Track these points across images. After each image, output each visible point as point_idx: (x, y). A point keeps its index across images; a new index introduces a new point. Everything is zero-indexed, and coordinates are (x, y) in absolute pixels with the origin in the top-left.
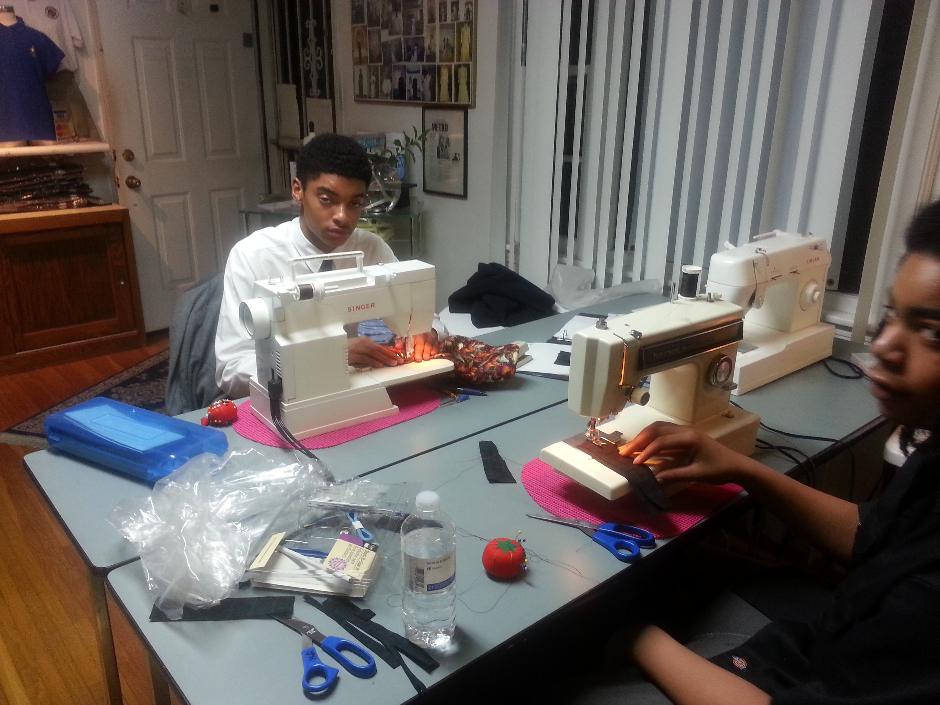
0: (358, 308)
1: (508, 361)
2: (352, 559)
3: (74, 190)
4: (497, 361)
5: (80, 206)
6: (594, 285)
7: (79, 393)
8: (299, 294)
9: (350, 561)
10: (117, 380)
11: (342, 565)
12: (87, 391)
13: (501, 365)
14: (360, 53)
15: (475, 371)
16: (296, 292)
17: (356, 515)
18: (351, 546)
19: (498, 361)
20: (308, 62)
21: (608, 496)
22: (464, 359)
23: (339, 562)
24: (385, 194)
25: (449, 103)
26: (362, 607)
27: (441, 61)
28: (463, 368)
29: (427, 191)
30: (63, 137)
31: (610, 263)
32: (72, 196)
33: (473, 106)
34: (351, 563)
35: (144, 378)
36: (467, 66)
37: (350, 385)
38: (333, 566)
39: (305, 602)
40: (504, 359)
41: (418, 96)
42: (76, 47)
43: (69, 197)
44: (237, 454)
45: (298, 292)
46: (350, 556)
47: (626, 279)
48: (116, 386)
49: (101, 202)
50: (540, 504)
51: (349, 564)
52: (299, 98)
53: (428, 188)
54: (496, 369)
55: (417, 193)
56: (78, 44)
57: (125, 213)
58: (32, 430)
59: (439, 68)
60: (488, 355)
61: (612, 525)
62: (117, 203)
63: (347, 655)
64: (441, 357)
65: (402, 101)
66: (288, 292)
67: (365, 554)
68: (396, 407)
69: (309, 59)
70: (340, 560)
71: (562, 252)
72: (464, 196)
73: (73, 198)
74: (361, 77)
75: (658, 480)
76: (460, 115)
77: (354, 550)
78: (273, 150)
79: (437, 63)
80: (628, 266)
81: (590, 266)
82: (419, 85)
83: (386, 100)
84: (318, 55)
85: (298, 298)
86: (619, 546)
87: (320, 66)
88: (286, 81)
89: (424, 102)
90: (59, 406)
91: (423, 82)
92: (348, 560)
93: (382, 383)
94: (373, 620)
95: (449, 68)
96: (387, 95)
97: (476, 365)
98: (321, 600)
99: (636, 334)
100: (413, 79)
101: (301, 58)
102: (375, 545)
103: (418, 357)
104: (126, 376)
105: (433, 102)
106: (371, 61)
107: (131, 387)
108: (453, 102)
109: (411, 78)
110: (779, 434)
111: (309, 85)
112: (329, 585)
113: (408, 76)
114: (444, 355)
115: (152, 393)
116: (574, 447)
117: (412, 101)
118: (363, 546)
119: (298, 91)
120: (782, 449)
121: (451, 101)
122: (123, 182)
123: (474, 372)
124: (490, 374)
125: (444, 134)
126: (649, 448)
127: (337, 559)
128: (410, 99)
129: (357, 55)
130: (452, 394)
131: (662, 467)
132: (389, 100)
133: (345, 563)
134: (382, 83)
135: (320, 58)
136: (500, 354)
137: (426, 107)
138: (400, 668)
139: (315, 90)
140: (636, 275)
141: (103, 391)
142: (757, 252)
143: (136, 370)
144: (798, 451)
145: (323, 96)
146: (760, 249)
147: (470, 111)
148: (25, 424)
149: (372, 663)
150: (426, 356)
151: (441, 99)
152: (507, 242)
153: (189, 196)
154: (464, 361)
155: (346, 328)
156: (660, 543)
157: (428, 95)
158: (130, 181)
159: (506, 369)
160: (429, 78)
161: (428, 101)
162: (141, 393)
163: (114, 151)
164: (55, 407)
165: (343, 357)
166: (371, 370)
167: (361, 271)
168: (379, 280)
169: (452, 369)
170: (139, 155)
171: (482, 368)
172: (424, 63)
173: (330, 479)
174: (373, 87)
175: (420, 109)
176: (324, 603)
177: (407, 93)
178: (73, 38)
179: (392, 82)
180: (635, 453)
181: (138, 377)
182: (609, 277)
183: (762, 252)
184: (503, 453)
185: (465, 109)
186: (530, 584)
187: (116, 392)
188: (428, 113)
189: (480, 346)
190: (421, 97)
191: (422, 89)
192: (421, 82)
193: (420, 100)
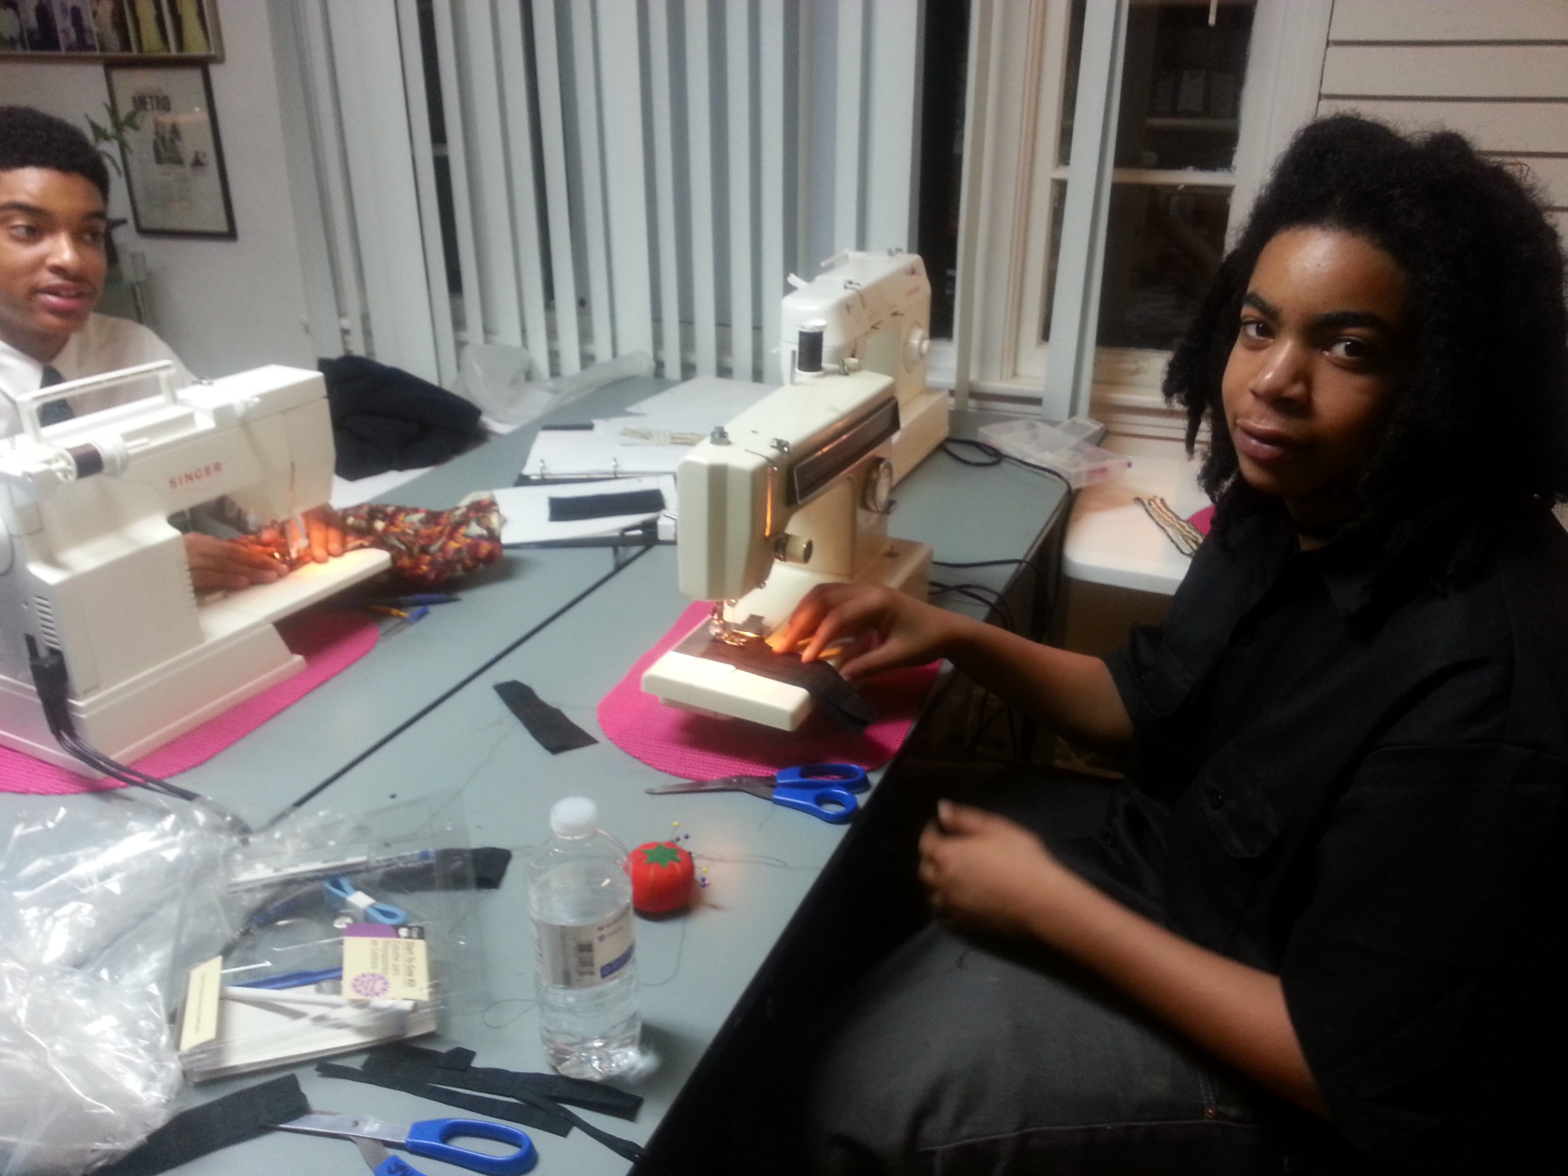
0: (189, 477)
1: (484, 532)
2: (390, 966)
4: (464, 535)
6: (529, 376)
8: (73, 468)
9: (391, 971)
11: (378, 986)
13: (474, 541)
15: (427, 562)
16: (65, 465)
17: (345, 882)
18: (375, 943)
19: (466, 536)
21: (785, 726)
22: (403, 543)
23: (369, 980)
25: (164, 54)
26: (443, 1049)
28: (406, 562)
29: (144, 232)
31: (552, 333)
33: (219, 59)
34: (394, 974)
37: (199, 635)
38: (364, 991)
39: (320, 1076)
40: (475, 529)
41: (89, 42)
44: (31, 830)
45: (69, 463)
46: (385, 962)
47: (587, 359)
50: (659, 768)
51: (390, 977)
53: (144, 224)
54: (466, 551)
55: (125, 236)
60: (439, 528)
61: (796, 770)
63: (463, 1144)
64: (362, 547)
65: (51, 53)
66: (44, 467)
67: (410, 949)
68: (298, 658)
70: (370, 977)
71: (459, 322)
72: (231, 234)
75: (845, 678)
76: (194, 77)
77: (385, 948)
80: (585, 334)
81: (515, 341)
82: (88, 20)
83: (13, 52)
85: (72, 478)
86: (821, 800)
89: (106, 54)
91: (95, 14)
92: (386, 969)
93: (267, 618)
94: (477, 1063)
96: (12, 43)
97: (424, 550)
98: (356, 1063)
99: (780, 445)
100: (69, 10)
102: (418, 927)
103: (319, 552)
105: (126, 54)
108: (174, 52)
109: (63, 5)
110: (944, 568)
112: (361, 1030)
114: (366, 543)
116: (697, 657)
117: (76, 54)
118: (398, 936)
120: (963, 589)
121: (169, 50)
123: (427, 565)
124: (458, 561)
125: (166, 119)
126: (824, 630)
127: (364, 975)
128: (70, 48)
130: (395, 611)
131: (845, 658)
133: (382, 978)
136: (464, 521)
137: (111, 65)
138: (575, 1132)
140: (602, 349)
142: (846, 287)
144: (985, 589)
146: (850, 283)
147: (215, 70)
149: (526, 1145)
150: (334, 546)
151: (146, 46)
152: (341, 314)
154: (403, 547)
155: (176, 520)
156: (875, 779)
157: (113, 39)
159: (485, 548)
160: (107, 5)
161: (115, 52)
165: (183, 583)
166: (225, 597)
167: (175, 400)
168: (222, 414)
169: (388, 565)
171: (440, 554)
173: (242, 829)
175: (98, 71)
176: (367, 1065)
177: (62, 38)
179: (18, 13)
180: (801, 642)
182: (554, 356)
183: (853, 286)
184: (547, 694)
185: (202, 64)
186: (715, 907)
188: (121, 77)
189: (416, 517)
190: (97, 46)
191: (95, 29)
192: (91, 14)
193: (94, 49)
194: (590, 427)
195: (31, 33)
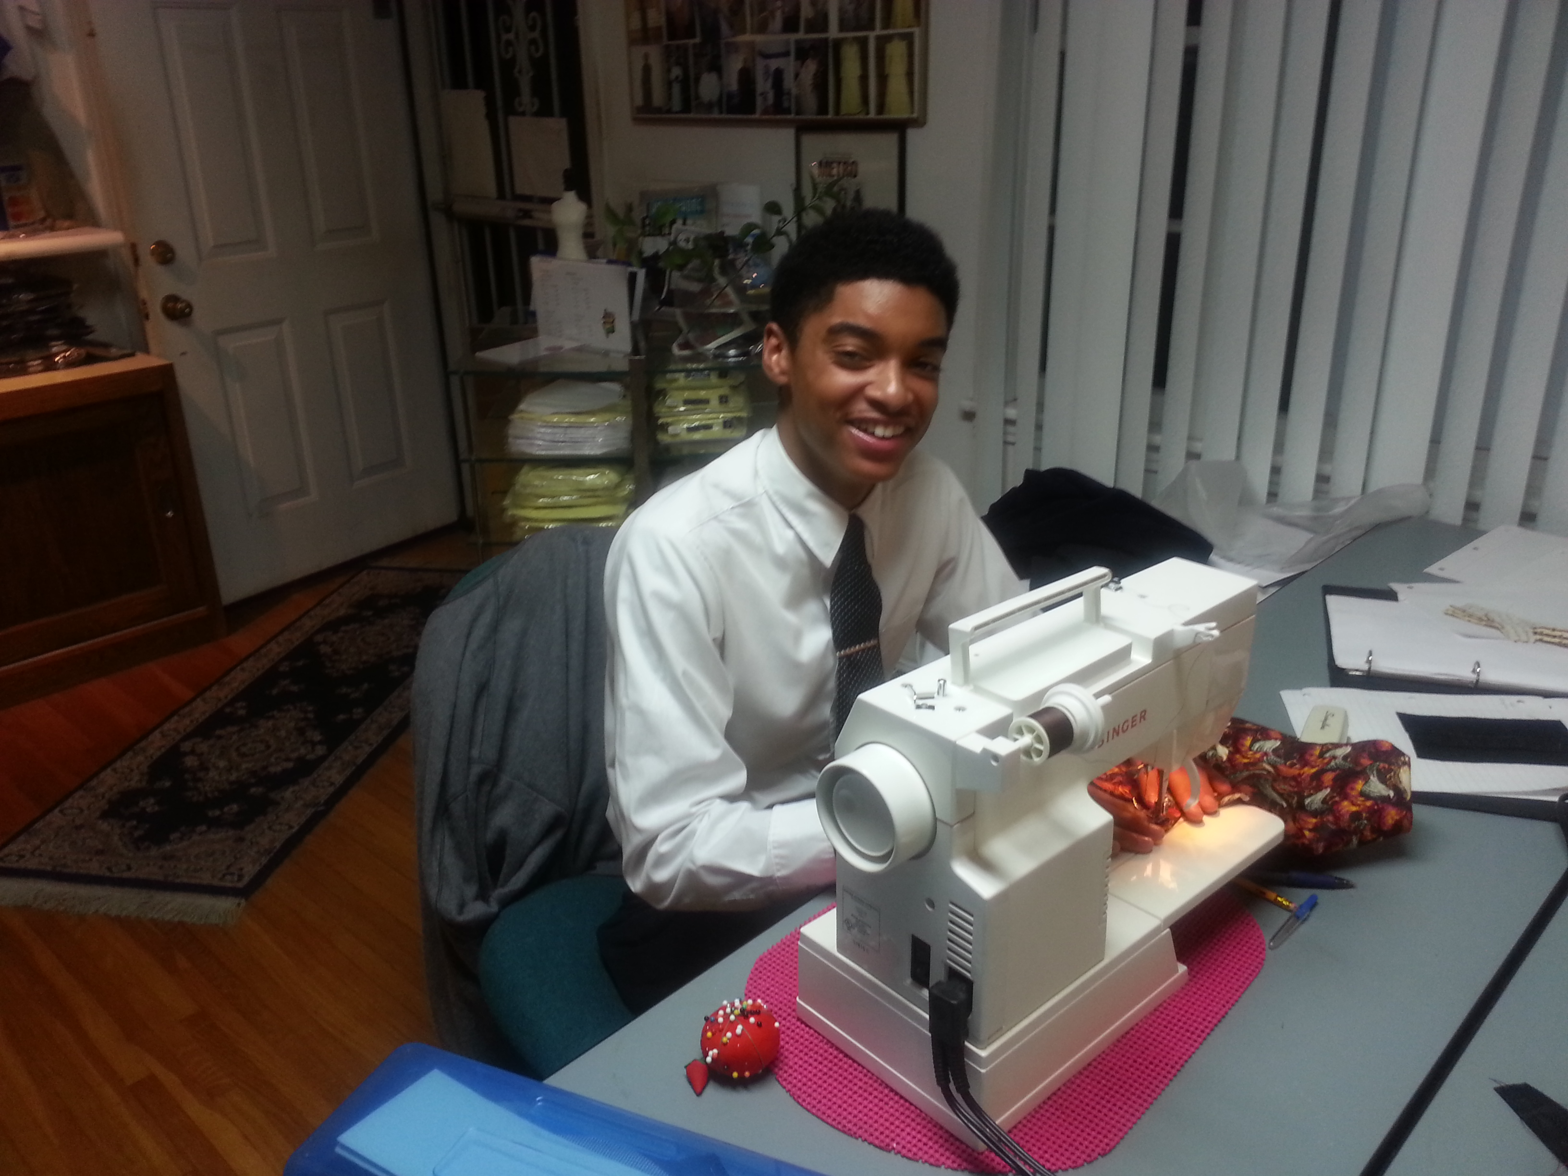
0: (1116, 732)
1: (1392, 794)
3: (55, 332)
4: (1362, 794)
5: (70, 364)
7: (114, 761)
10: (187, 721)
12: (130, 754)
13: (1377, 804)
14: (644, 19)
15: (1311, 827)
16: (1032, 741)
19: (1365, 795)
20: (509, 43)
24: (745, 317)
25: (862, 117)
27: (842, 28)
30: (23, 221)
32: (54, 343)
33: (919, 122)
35: (242, 712)
36: (908, 38)
40: (1377, 787)
41: (786, 104)
42: (30, 30)
43: (49, 348)
45: (1038, 739)
48: (187, 737)
49: (114, 351)
52: (491, 116)
54: (1367, 818)
56: (34, 22)
57: (167, 373)
58: (32, 864)
59: (838, 44)
60: (1311, 771)
62: (146, 350)
65: (746, 117)
68: (1183, 968)
69: (511, 36)
71: (1154, 423)
73: (55, 350)
74: (647, 70)
76: (890, 141)
78: (438, 221)
79: (834, 32)
82: (789, 82)
83: (707, 116)
84: (532, 28)
85: (1039, 759)
87: (537, 50)
88: (459, 82)
89: (800, 117)
90: (77, 795)
91: (797, 75)
93: (1165, 919)
95: (863, 43)
96: (709, 107)
100: (772, 71)
101: (493, 35)
104: (202, 709)
105: (821, 118)
106: (672, 36)
107: (220, 737)
108: (872, 115)
109: (767, 67)
111: (512, 90)
113: (760, 64)
115: (268, 747)
117: (772, 117)
119: (490, 102)
121: (867, 112)
122: (155, 309)
123: (1310, 830)
124: (1353, 831)
125: (850, 183)
128: (765, 112)
129: (636, 23)
130: (1272, 895)
132: (716, 115)
134: (697, 80)
135: (536, 34)
136: (1356, 770)
137: (803, 128)
139: (526, 98)
141: (163, 750)
143: (220, 694)
145: (544, 111)
147: (912, 134)
148: (13, 848)
151: (844, 109)
152: (1007, 402)
153: (286, 327)
157: (811, 101)
158: (170, 305)
159: (1389, 815)
160: (811, 67)
161: (810, 116)
162: (244, 750)
163: (133, 247)
164: (70, 800)
168: (1160, 646)
169: (1283, 838)
170: (184, 251)
172: (801, 35)
174: (676, 89)
175: (787, 135)
177: (759, 101)
178: (22, 9)
179: (721, 77)
181: (228, 710)
185: (900, 128)
187: (192, 752)
188: (810, 141)
189: (1270, 745)
190: (793, 108)
191: (794, 91)
192: (792, 75)
193: (790, 113)
194: (1391, 596)
195: (730, 96)
